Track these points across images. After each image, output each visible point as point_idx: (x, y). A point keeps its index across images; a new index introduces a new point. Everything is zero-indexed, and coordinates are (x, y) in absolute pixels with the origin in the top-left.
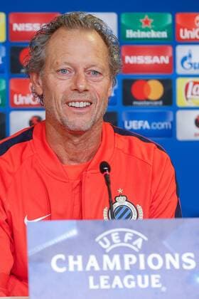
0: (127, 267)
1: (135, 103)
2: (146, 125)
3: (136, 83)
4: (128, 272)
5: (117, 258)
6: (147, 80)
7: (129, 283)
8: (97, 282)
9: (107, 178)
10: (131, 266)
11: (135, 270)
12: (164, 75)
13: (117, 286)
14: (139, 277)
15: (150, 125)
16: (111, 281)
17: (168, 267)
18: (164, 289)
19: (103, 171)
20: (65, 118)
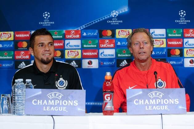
0: (157, 103)
1: (171, 56)
2: (175, 63)
3: (171, 50)
4: (158, 105)
5: (154, 100)
6: (175, 49)
7: (158, 108)
8: (148, 108)
9: (156, 76)
10: (158, 103)
11: (160, 104)
12: (180, 48)
13: (154, 109)
14: (161, 106)
15: (176, 63)
16: (152, 107)
17: (170, 103)
18: (169, 110)
19: (155, 74)
20: (139, 57)
